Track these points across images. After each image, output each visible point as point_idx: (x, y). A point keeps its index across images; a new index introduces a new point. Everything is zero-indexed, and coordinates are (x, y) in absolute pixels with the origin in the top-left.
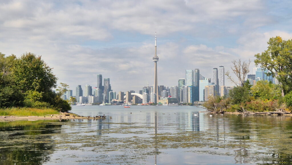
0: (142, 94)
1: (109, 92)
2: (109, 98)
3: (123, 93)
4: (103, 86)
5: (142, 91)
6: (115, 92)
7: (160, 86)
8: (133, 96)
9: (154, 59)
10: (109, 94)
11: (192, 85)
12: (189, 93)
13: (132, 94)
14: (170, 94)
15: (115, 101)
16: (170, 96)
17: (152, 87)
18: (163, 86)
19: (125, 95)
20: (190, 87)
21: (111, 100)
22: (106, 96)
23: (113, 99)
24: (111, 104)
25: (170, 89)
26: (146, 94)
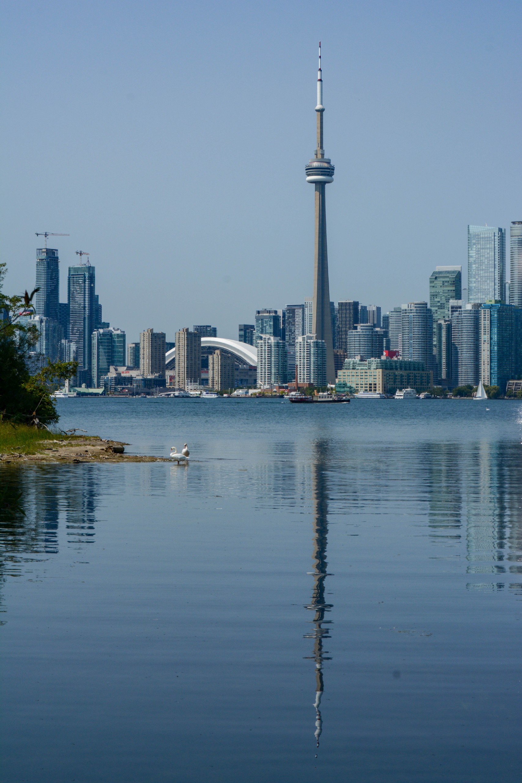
0: (252, 344)
1: (91, 332)
2: (95, 361)
3: (163, 336)
4: (66, 302)
5: (252, 327)
6: (119, 332)
7: (341, 304)
8: (211, 353)
9: (310, 170)
10: (95, 342)
11: (497, 298)
12: (484, 337)
13: (206, 340)
14: (388, 342)
15: (123, 375)
16: (392, 354)
17: (302, 307)
18: (356, 304)
19: (172, 345)
20: (491, 307)
21: (103, 371)
22: (77, 352)
23: (112, 368)
24: (104, 393)
25: (386, 319)
26: (273, 340)
